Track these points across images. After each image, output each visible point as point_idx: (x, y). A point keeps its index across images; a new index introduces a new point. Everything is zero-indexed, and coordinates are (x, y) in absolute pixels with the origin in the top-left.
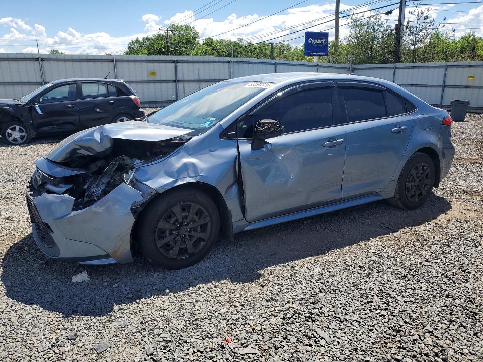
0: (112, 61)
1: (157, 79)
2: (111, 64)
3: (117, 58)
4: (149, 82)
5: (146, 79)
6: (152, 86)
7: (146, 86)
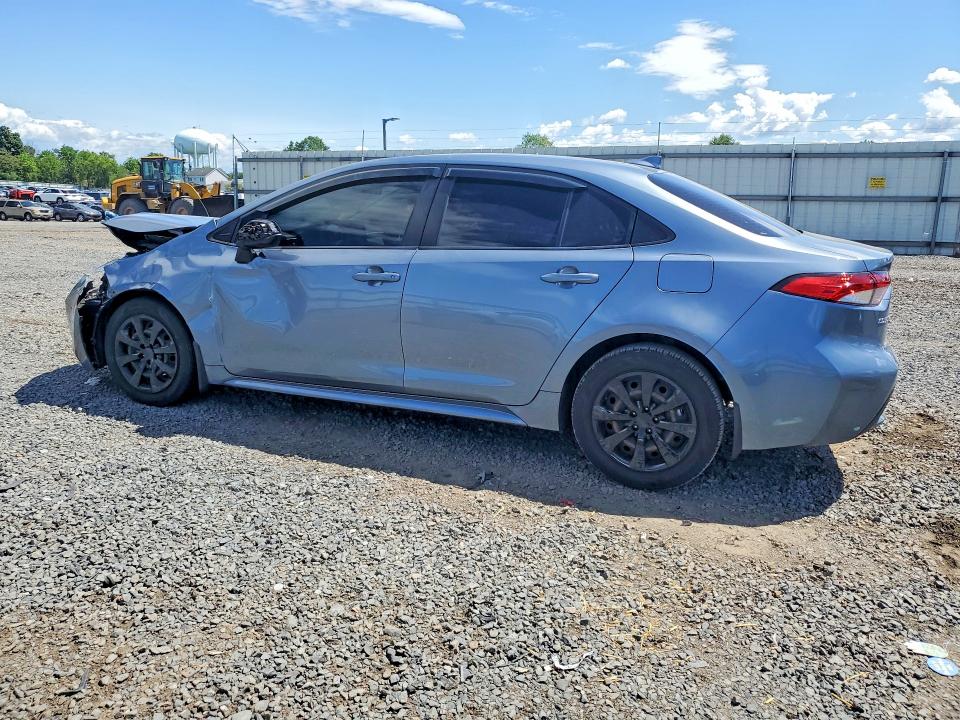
0: (789, 156)
1: (889, 192)
2: (786, 162)
3: (800, 151)
4: (865, 199)
5: (859, 192)
6: (872, 209)
7: (857, 207)
